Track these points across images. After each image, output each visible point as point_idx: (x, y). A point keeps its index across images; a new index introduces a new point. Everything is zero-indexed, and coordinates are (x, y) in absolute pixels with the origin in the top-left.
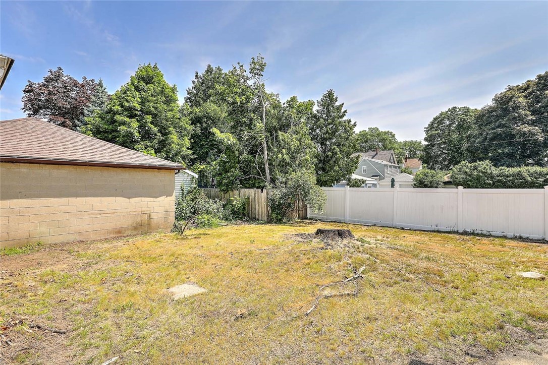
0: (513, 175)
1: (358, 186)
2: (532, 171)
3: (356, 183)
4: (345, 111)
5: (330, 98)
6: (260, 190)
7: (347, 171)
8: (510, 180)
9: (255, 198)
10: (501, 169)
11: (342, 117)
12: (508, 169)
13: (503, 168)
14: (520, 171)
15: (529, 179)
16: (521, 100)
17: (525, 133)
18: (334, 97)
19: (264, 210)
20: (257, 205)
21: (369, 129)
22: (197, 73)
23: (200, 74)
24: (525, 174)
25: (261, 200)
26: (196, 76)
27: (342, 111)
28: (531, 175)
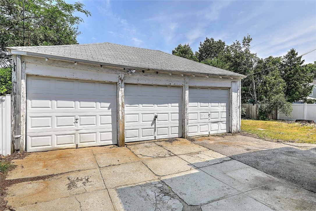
1: (312, 103)
3: (310, 101)
4: (304, 61)
5: (293, 53)
6: (252, 104)
7: (304, 95)
9: (249, 108)
11: (301, 64)
18: (296, 53)
19: (255, 114)
20: (250, 111)
21: (315, 62)
22: (201, 43)
23: (202, 44)
25: (253, 109)
26: (200, 44)
27: (301, 61)
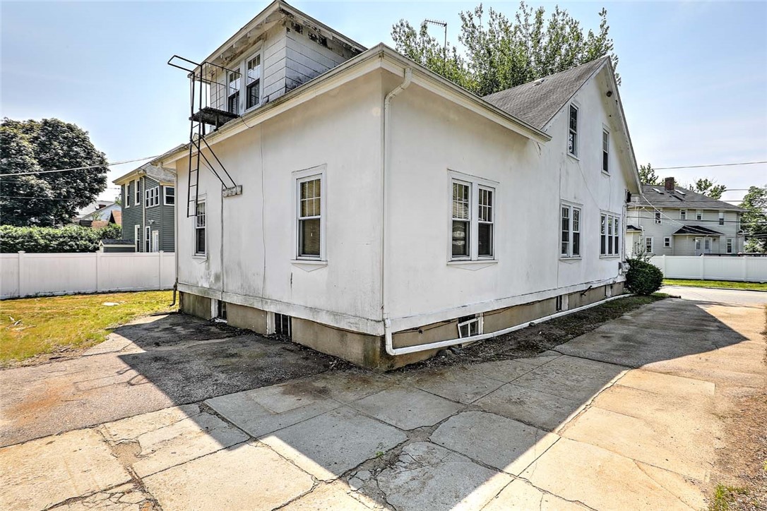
0: (23, 237)
2: (44, 233)
8: (19, 243)
10: (6, 229)
12: (15, 229)
13: (8, 227)
14: (31, 233)
15: (42, 242)
16: (26, 143)
17: (32, 186)
24: (37, 236)
28: (44, 237)
